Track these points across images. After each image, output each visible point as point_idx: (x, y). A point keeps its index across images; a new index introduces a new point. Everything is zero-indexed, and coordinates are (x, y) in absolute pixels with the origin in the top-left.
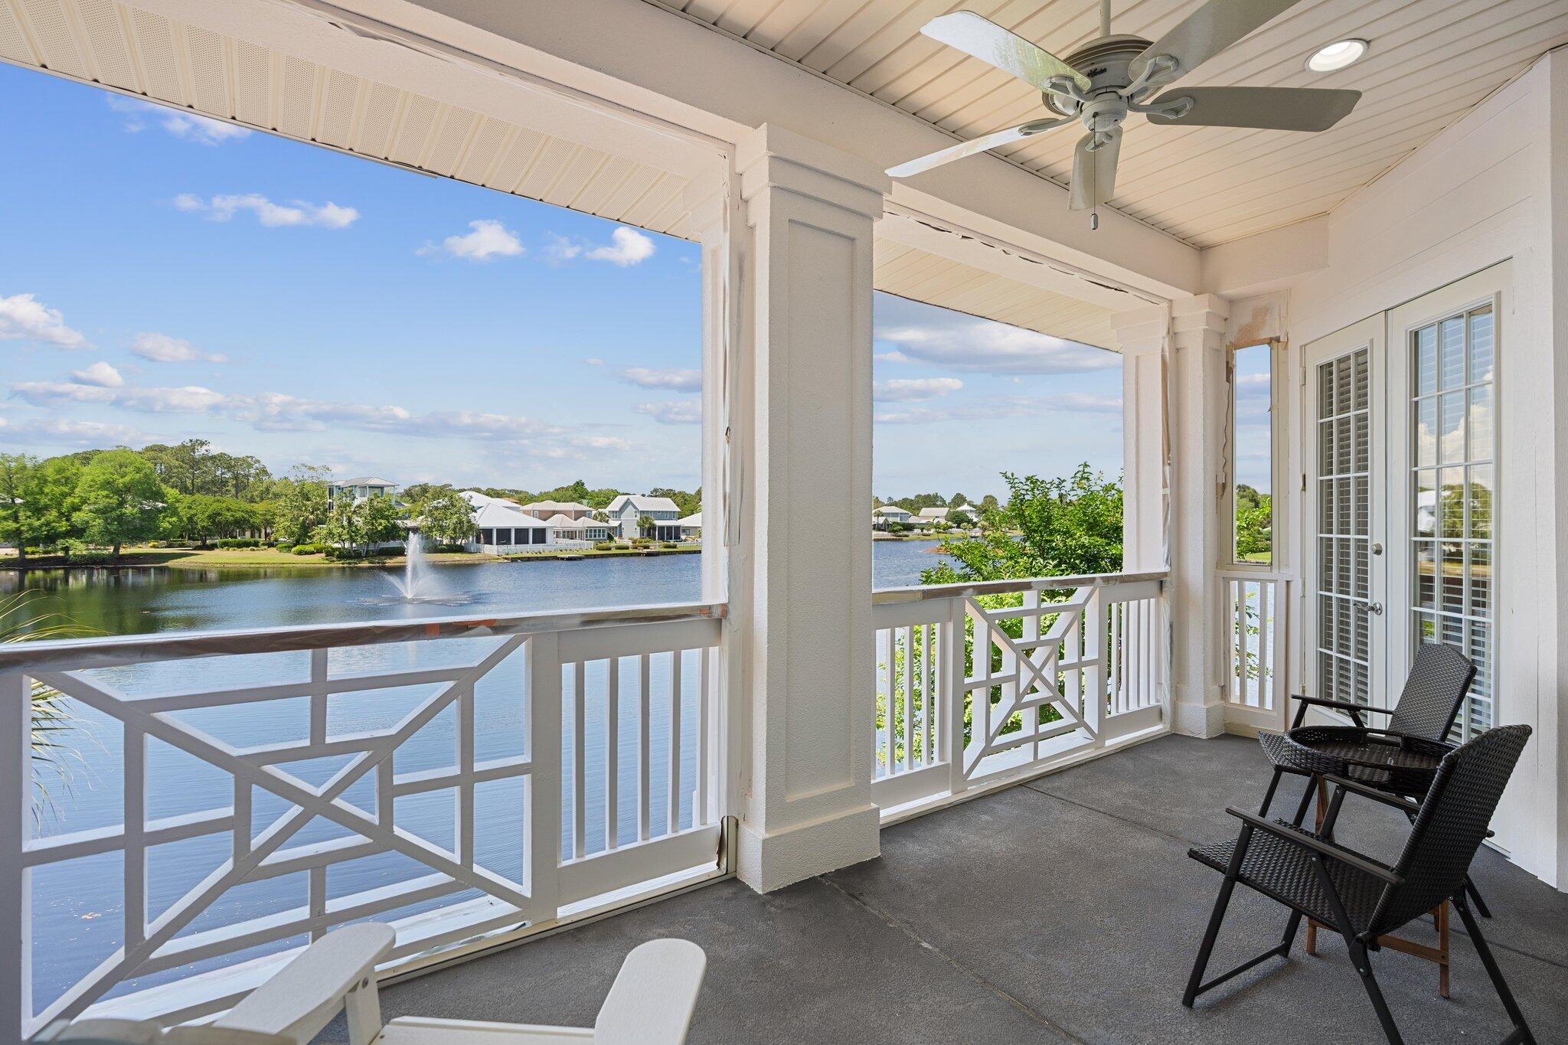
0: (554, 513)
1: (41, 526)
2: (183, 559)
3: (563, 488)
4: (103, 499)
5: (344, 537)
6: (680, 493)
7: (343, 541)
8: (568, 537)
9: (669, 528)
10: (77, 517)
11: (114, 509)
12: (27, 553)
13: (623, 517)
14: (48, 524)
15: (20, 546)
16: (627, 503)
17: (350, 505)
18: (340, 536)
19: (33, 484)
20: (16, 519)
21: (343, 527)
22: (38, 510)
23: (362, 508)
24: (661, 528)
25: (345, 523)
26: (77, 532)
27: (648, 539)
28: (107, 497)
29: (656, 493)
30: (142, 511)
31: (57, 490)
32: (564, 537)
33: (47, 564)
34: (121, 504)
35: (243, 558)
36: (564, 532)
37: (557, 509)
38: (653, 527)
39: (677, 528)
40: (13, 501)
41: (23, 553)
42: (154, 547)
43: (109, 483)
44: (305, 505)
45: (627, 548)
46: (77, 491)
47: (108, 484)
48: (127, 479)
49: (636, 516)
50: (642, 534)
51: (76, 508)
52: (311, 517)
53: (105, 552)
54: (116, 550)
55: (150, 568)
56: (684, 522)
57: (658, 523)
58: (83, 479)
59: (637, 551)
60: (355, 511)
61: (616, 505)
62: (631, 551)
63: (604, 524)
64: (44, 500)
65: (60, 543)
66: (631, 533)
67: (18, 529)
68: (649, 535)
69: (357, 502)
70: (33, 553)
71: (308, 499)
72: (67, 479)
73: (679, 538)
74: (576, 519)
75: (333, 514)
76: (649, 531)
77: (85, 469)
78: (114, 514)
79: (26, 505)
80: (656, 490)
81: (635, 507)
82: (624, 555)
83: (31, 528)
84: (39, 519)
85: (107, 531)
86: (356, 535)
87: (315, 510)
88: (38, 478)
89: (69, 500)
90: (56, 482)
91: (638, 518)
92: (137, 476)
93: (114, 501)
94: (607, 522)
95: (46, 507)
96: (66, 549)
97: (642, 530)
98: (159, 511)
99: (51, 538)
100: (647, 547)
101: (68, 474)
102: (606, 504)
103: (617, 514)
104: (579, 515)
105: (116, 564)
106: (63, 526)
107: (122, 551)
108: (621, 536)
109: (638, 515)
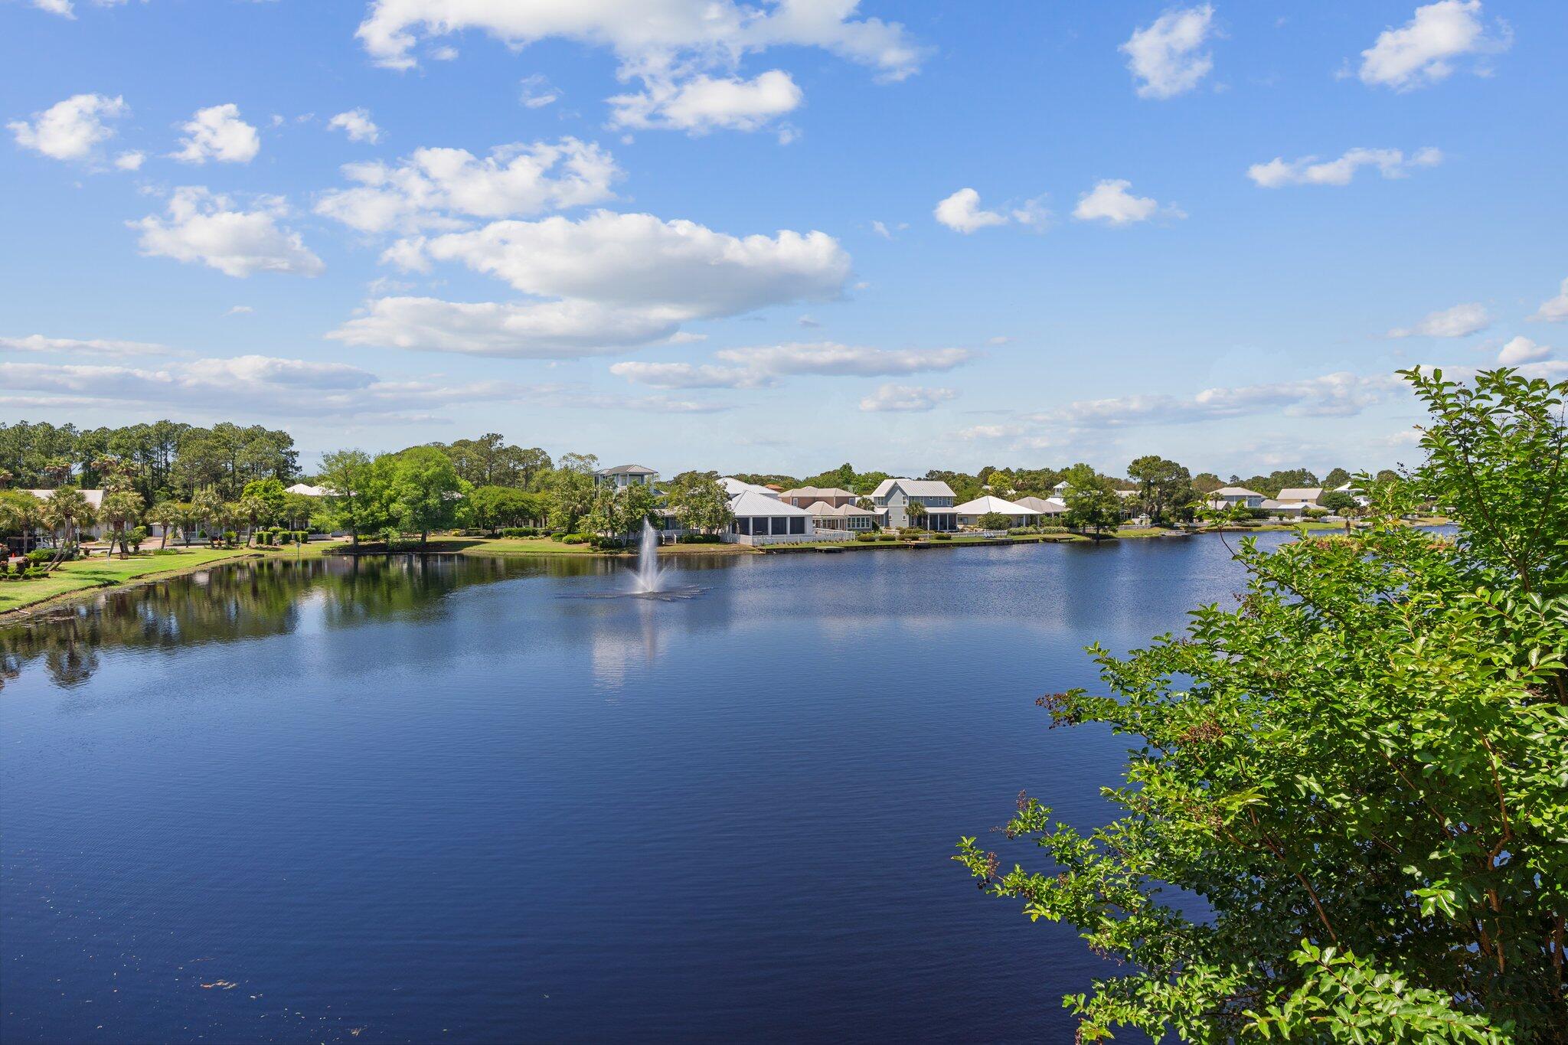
0: (815, 500)
1: (368, 516)
2: (475, 547)
3: (829, 472)
4: (411, 491)
5: (606, 526)
6: (960, 475)
7: (606, 530)
8: (829, 526)
9: (943, 516)
10: (395, 507)
11: (420, 500)
12: (360, 540)
13: (890, 503)
14: (372, 514)
15: (355, 534)
16: (895, 488)
17: (611, 494)
18: (602, 525)
19: (362, 479)
20: (350, 512)
21: (605, 516)
22: (366, 502)
23: (622, 497)
24: (934, 516)
25: (607, 513)
26: (393, 521)
27: (918, 529)
28: (415, 489)
29: (933, 476)
30: (443, 502)
31: (379, 483)
32: (824, 527)
33: (375, 549)
34: (426, 495)
35: (522, 547)
36: (824, 521)
37: (818, 495)
38: (925, 516)
39: (953, 516)
40: (349, 494)
41: (357, 540)
42: (456, 535)
43: (416, 476)
44: (574, 495)
45: (893, 539)
46: (393, 483)
47: (416, 478)
48: (430, 472)
49: (904, 503)
50: (911, 523)
51: (392, 500)
52: (579, 506)
53: (414, 539)
54: (424, 538)
55: (454, 555)
56: (963, 509)
57: (930, 510)
58: (397, 473)
59: (904, 542)
60: (615, 500)
61: (881, 491)
62: (897, 542)
63: (871, 512)
64: (370, 493)
65: (383, 531)
66: (899, 521)
67: (352, 518)
68: (919, 524)
69: (619, 490)
70: (365, 540)
71: (577, 488)
72: (386, 473)
73: (955, 528)
74: (837, 507)
75: (597, 503)
76: (919, 520)
77: (399, 464)
78: (420, 505)
79: (358, 498)
80: (932, 473)
81: (903, 493)
82: (889, 547)
83: (361, 518)
84: (366, 510)
85: (416, 520)
86: (617, 525)
87: (583, 498)
88: (366, 474)
89: (387, 493)
90: (379, 476)
91: (907, 505)
92: (438, 470)
93: (420, 493)
94: (873, 509)
95: (372, 499)
96: (387, 536)
97: (912, 518)
98: (455, 501)
99: (373, 527)
100: (916, 539)
101: (387, 468)
102: (870, 489)
103: (884, 501)
104: (840, 502)
105: (424, 550)
106: (383, 516)
107: (428, 539)
108: (887, 525)
109: (907, 501)
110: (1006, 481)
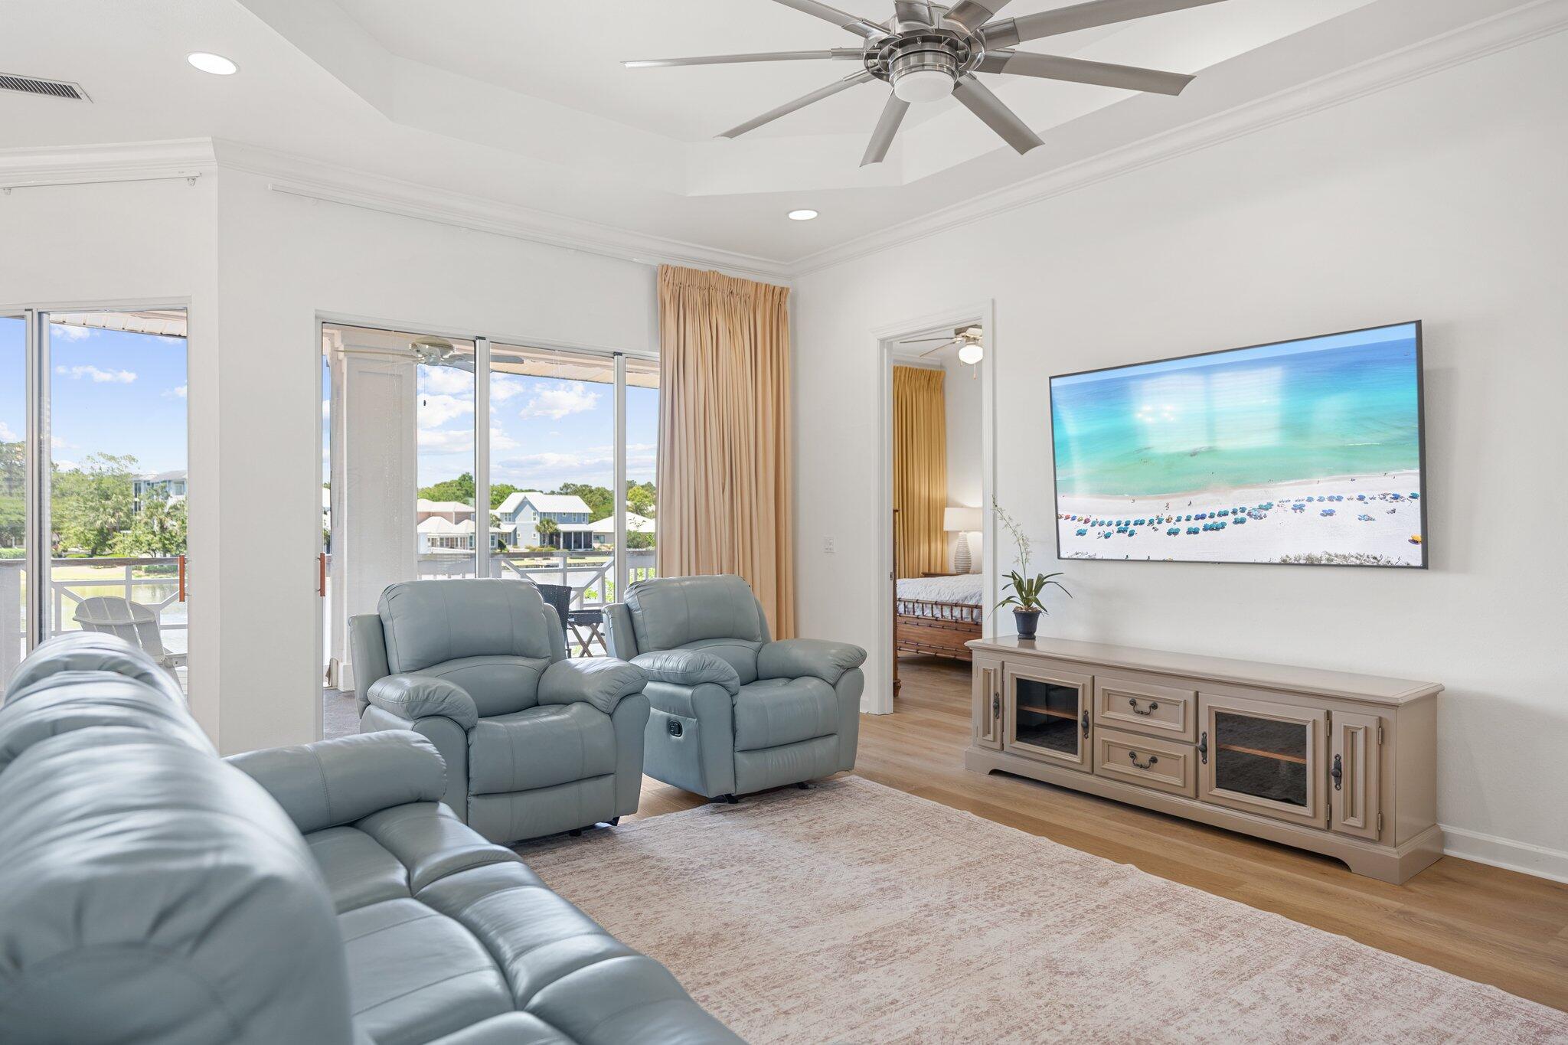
0: (429, 515)
3: (445, 483)
5: (154, 546)
6: (598, 489)
7: (153, 550)
8: (447, 545)
9: (578, 534)
13: (518, 520)
16: (524, 503)
17: (162, 506)
18: (149, 545)
21: (154, 533)
23: (177, 509)
24: (567, 535)
25: (156, 528)
27: (549, 547)
29: (567, 490)
32: (442, 545)
36: (442, 539)
37: (433, 510)
38: (558, 534)
39: (588, 534)
44: (103, 506)
45: (522, 559)
49: (535, 519)
50: (543, 541)
52: (112, 520)
56: (597, 527)
57: (563, 528)
59: (534, 562)
60: (169, 513)
61: (509, 504)
63: (496, 530)
66: (529, 539)
68: (551, 542)
69: (171, 502)
71: (107, 498)
73: (590, 546)
74: (456, 523)
75: (141, 516)
76: (552, 539)
80: (566, 486)
81: (533, 508)
86: (171, 544)
87: (117, 509)
91: (537, 522)
94: (499, 526)
97: (543, 536)
102: (496, 503)
103: (512, 516)
104: (460, 517)
108: (515, 544)
109: (538, 519)
110: (646, 497)
